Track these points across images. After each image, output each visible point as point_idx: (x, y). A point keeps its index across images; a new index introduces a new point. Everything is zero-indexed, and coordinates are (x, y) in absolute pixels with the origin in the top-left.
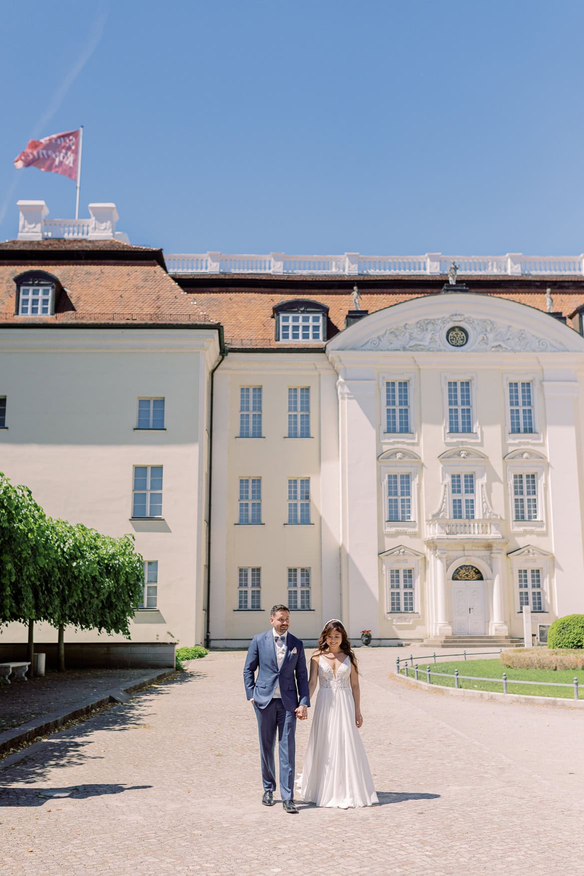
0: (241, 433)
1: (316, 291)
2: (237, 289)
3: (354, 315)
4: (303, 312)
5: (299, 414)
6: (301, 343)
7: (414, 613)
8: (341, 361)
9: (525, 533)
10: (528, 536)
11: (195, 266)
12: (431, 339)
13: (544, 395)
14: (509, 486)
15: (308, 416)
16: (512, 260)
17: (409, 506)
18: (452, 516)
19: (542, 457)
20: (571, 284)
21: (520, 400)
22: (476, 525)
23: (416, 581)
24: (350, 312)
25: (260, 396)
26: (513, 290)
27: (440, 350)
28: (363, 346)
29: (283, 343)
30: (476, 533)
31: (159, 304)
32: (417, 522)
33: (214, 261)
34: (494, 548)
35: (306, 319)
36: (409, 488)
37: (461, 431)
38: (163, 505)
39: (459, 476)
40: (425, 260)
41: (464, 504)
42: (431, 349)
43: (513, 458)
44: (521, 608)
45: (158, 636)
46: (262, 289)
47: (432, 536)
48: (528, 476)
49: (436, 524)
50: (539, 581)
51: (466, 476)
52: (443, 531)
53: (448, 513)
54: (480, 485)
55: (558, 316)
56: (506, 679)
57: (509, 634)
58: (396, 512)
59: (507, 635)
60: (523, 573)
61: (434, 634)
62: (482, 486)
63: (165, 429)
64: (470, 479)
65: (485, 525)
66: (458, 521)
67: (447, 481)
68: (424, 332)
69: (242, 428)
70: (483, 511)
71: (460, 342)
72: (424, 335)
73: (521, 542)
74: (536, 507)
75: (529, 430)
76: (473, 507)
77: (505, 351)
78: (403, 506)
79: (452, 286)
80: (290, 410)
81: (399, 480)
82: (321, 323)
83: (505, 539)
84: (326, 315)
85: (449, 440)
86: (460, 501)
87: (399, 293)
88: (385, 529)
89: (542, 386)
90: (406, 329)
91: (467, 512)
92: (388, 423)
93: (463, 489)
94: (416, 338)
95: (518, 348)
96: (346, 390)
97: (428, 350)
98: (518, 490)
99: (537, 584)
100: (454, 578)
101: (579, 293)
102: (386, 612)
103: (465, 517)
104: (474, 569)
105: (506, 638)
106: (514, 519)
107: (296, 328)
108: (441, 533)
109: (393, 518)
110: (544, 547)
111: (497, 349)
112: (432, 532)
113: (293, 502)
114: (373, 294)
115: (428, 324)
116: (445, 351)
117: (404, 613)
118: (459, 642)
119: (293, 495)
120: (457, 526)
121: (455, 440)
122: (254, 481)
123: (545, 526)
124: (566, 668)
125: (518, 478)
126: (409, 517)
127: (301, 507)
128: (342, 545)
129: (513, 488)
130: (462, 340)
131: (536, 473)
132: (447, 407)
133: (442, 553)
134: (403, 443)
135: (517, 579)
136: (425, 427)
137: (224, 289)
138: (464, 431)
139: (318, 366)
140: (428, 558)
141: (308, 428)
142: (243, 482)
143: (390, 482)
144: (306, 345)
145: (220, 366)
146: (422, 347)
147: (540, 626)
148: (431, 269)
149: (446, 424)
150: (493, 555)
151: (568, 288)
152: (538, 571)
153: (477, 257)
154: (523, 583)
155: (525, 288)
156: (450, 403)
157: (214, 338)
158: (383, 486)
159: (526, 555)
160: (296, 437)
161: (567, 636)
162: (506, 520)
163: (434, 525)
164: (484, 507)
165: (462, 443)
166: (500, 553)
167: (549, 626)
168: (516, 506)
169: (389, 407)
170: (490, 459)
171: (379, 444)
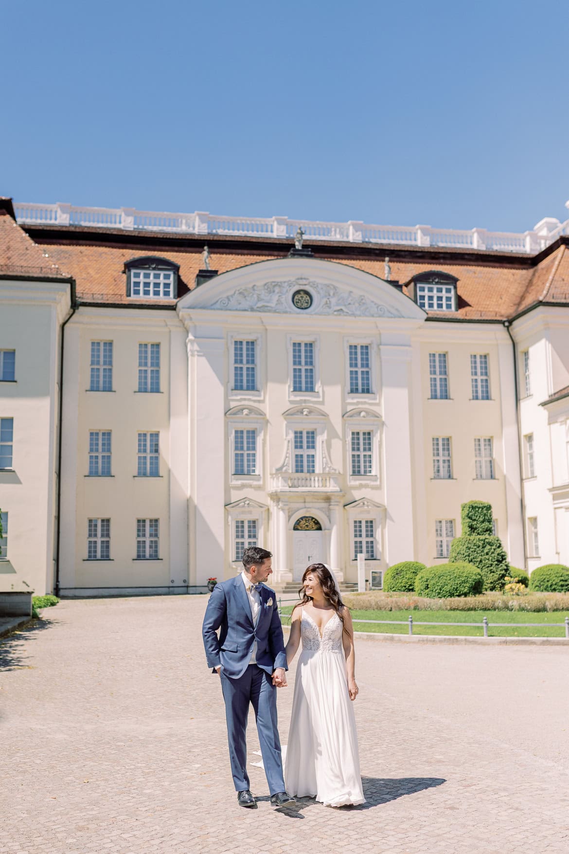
0: (91, 387)
1: (167, 248)
2: (88, 242)
3: (204, 274)
4: (154, 269)
5: (149, 369)
6: (152, 299)
8: (191, 319)
9: (361, 487)
10: (363, 490)
11: (44, 216)
12: (278, 301)
13: (380, 358)
14: (347, 442)
15: (158, 372)
16: (354, 227)
17: (254, 461)
18: (294, 471)
19: (377, 416)
20: (407, 253)
21: (359, 362)
22: (316, 479)
23: (260, 531)
24: (201, 271)
25: (111, 351)
26: (355, 257)
27: (286, 312)
28: (212, 305)
29: (134, 299)
30: (316, 486)
31: (9, 255)
32: (262, 476)
33: (63, 212)
34: (332, 501)
35: (157, 276)
36: (254, 443)
37: (304, 390)
38: (14, 456)
39: (301, 433)
40: (272, 223)
41: (305, 459)
42: (277, 311)
43: (351, 416)
44: (356, 556)
45: (12, 585)
46: (114, 244)
47: (275, 489)
48: (364, 434)
49: (279, 477)
50: (372, 531)
51: (308, 433)
52: (286, 485)
53: (291, 468)
54: (321, 442)
55: (395, 284)
57: (344, 579)
58: (242, 466)
59: (342, 580)
60: (357, 524)
61: (276, 581)
62: (323, 442)
63: (16, 382)
64: (312, 435)
65: (324, 479)
66: (299, 475)
67: (290, 437)
68: (271, 294)
69: (92, 382)
70: (323, 465)
71: (305, 305)
72: (271, 296)
73: (357, 495)
74: (371, 463)
75: (367, 390)
76: (313, 462)
77: (346, 315)
78: (248, 461)
79: (298, 250)
80: (140, 365)
81: (245, 435)
82: (171, 280)
83: (344, 491)
84: (176, 273)
85: (293, 398)
86: (302, 456)
87: (247, 254)
88: (231, 481)
89: (379, 349)
90: (254, 290)
91: (308, 466)
92: (236, 381)
93: (305, 445)
94: (263, 300)
95: (358, 313)
96: (196, 347)
97: (275, 312)
98: (355, 447)
99: (371, 533)
100: (295, 529)
101: (414, 263)
102: (231, 561)
103: (306, 471)
104: (314, 520)
105: (342, 583)
106: (351, 473)
107: (147, 285)
108: (284, 486)
109: (239, 472)
110: (377, 500)
111: (339, 313)
112: (276, 485)
113: (142, 455)
114: (222, 253)
115: (275, 286)
116: (290, 313)
119: (142, 448)
120: (299, 479)
121: (298, 399)
122: (104, 434)
123: (379, 480)
125: (356, 435)
126: (254, 471)
127: (150, 460)
128: (190, 497)
129: (350, 444)
130: (306, 302)
131: (372, 431)
132: (291, 367)
133: (285, 505)
134: (249, 400)
135: (352, 529)
136: (271, 386)
137: (74, 242)
138: (307, 390)
139: (168, 323)
140: (271, 510)
141: (158, 384)
142: (94, 435)
143: (236, 437)
144: (156, 302)
145: (71, 319)
146: (269, 308)
147: (373, 572)
148: (277, 232)
149: (290, 383)
150: (331, 507)
151: (404, 257)
152: (371, 522)
153: (321, 222)
154: (358, 533)
155: (365, 255)
156: (294, 363)
157: (66, 292)
158: (230, 440)
159: (361, 507)
160: (146, 391)
161: (400, 581)
162: (345, 474)
163: (278, 479)
164: (324, 462)
165: (305, 401)
166: (337, 505)
167: (381, 573)
168: (353, 461)
169: (237, 365)
170: (331, 417)
171: (227, 400)
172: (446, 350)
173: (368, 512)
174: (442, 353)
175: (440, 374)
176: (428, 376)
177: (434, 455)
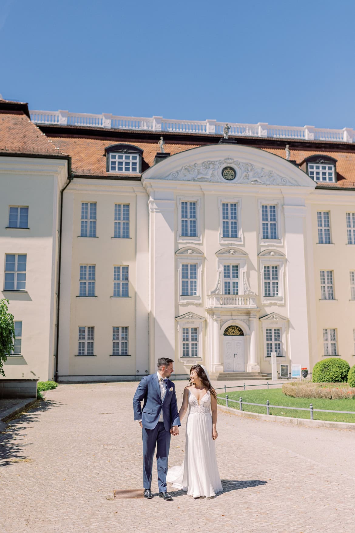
0: (82, 234)
1: (134, 140)
2: (79, 136)
3: (161, 155)
4: (125, 153)
5: (122, 222)
6: (124, 174)
7: (198, 357)
8: (151, 186)
9: (271, 305)
10: (273, 307)
11: (50, 119)
12: (212, 174)
13: (284, 214)
14: (261, 273)
15: (128, 224)
16: (261, 127)
17: (196, 286)
18: (224, 293)
19: (282, 255)
20: (299, 144)
21: (269, 217)
22: (240, 299)
23: (200, 335)
25: (95, 209)
26: (263, 146)
27: (218, 182)
28: (167, 177)
29: (111, 173)
30: (240, 304)
31: (25, 140)
32: (201, 296)
33: (63, 116)
34: (251, 314)
35: (127, 158)
36: (195, 273)
37: (231, 236)
38: (27, 281)
39: (229, 266)
40: (205, 124)
41: (231, 285)
42: (212, 181)
43: (264, 255)
44: (268, 354)
45: (23, 374)
46: (97, 137)
47: (211, 306)
48: (273, 267)
49: (210, 298)
50: (279, 336)
51: (233, 267)
53: (222, 291)
54: (243, 273)
55: (293, 162)
56: (312, 409)
57: (260, 371)
58: (187, 289)
59: (259, 372)
60: (269, 331)
61: (211, 372)
62: (244, 273)
63: (29, 229)
64: (236, 268)
65: (245, 299)
66: (228, 296)
67: (221, 270)
68: (207, 170)
69: (82, 231)
70: (244, 289)
71: (231, 177)
72: (207, 171)
73: (268, 310)
74: (277, 288)
75: (275, 237)
76: (237, 287)
77: (260, 184)
78: (191, 286)
79: (226, 139)
80: (116, 219)
81: (189, 268)
82: (138, 160)
83: (259, 308)
84: (141, 155)
86: (229, 283)
87: (189, 144)
88: (180, 301)
89: (283, 208)
90: (195, 167)
91: (234, 290)
92: (183, 230)
93: (231, 275)
94: (202, 173)
95: (268, 183)
96: (155, 206)
97: (210, 181)
98: (267, 277)
99: (278, 338)
100: (225, 334)
101: (304, 150)
102: (179, 357)
103: (232, 294)
104: (238, 328)
105: (259, 373)
106: (264, 295)
107: (121, 163)
108: (217, 304)
109: (185, 294)
110: (283, 314)
111: (255, 182)
112: (211, 303)
113: (117, 282)
114: (172, 144)
115: (210, 164)
116: (221, 182)
117: (191, 357)
118: (229, 376)
119: (117, 277)
120: (227, 299)
121: (226, 242)
122: (90, 267)
123: (284, 300)
124: (340, 398)
125: (267, 268)
126: (195, 293)
127: (122, 285)
128: (151, 312)
129: (263, 275)
130: (232, 176)
131: (279, 265)
132: (222, 220)
133: (218, 317)
134: (192, 243)
135: (265, 335)
136: (207, 231)
137: (70, 135)
138: (232, 237)
139: (135, 190)
140: (208, 321)
141: (128, 232)
142: (83, 268)
143: (183, 269)
144: (127, 175)
145: (68, 187)
146: (206, 179)
147: (281, 366)
148: (209, 130)
149: (220, 231)
150: (251, 319)
151: (297, 146)
152: (279, 330)
153: (239, 124)
154: (269, 338)
155: (270, 145)
156: (224, 218)
157: (64, 166)
158: (178, 272)
159: (272, 319)
160: (119, 237)
161: (328, 374)
162: (259, 296)
163: (213, 299)
164: (245, 287)
165: (231, 244)
166: (255, 317)
167: (287, 366)
168: (266, 287)
169: (183, 219)
170: (249, 256)
171: (176, 243)
172: (329, 210)
173: (277, 323)
174: (326, 212)
175: (325, 226)
176: (317, 228)
177: (321, 283)
